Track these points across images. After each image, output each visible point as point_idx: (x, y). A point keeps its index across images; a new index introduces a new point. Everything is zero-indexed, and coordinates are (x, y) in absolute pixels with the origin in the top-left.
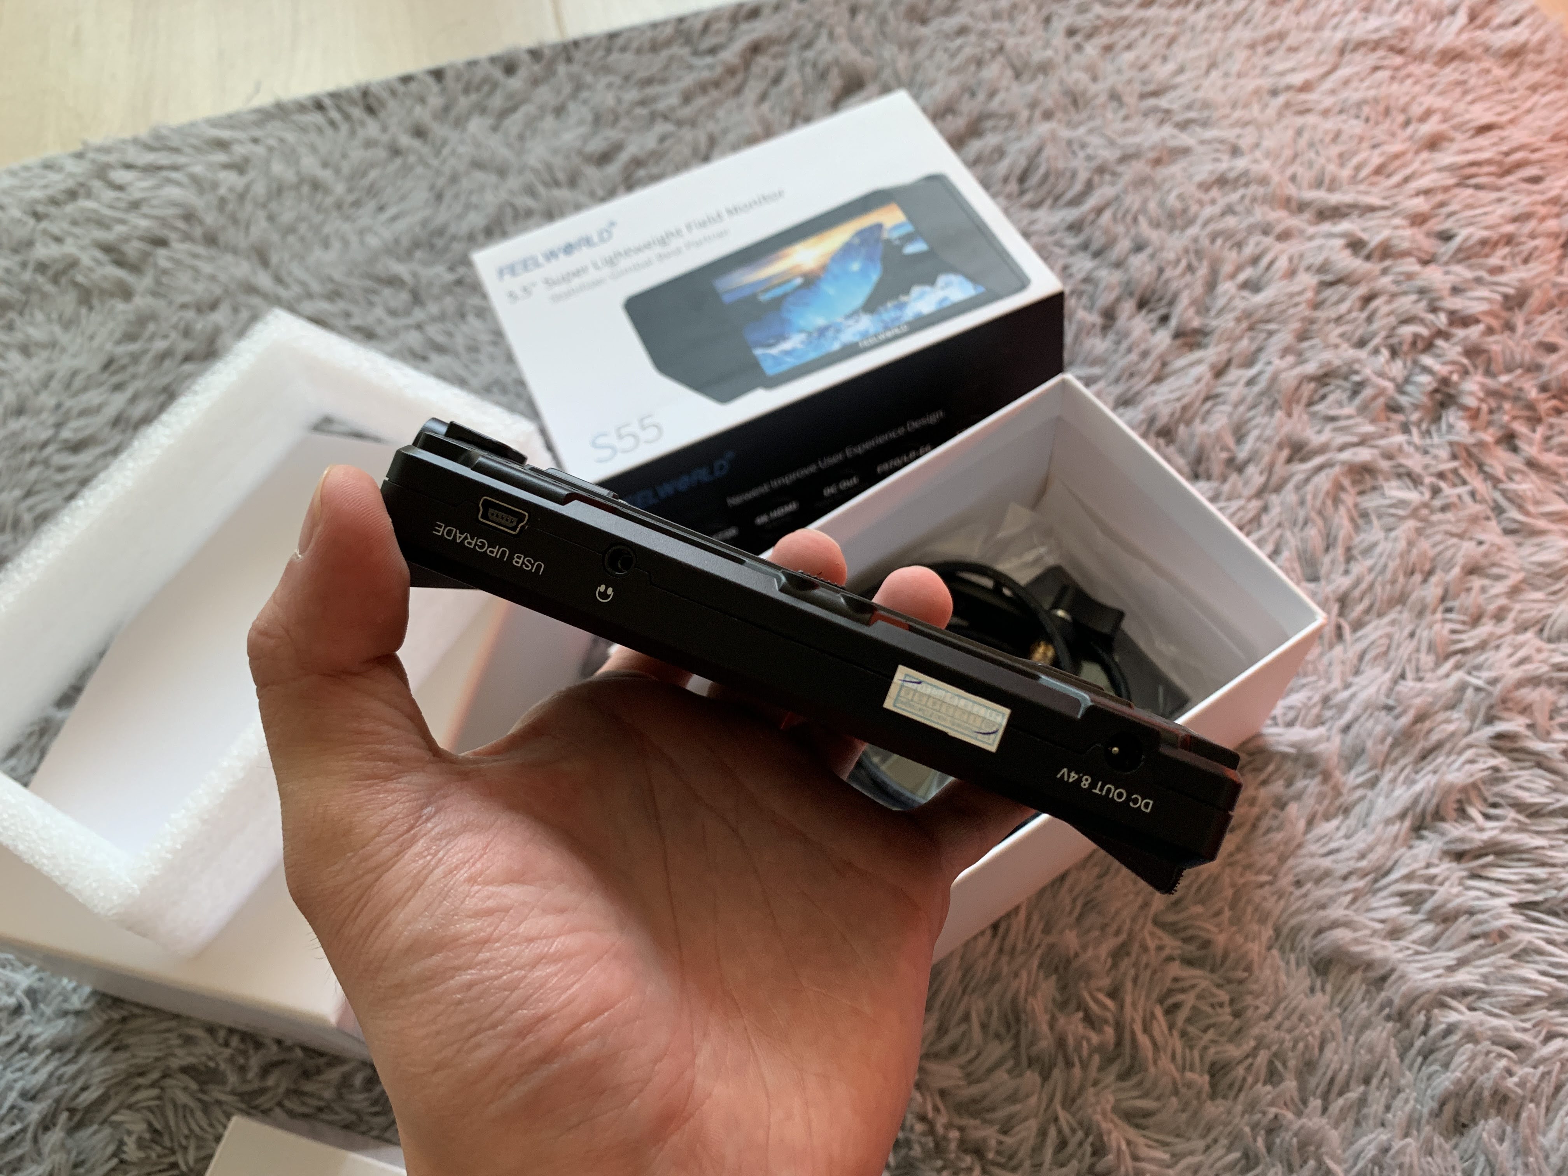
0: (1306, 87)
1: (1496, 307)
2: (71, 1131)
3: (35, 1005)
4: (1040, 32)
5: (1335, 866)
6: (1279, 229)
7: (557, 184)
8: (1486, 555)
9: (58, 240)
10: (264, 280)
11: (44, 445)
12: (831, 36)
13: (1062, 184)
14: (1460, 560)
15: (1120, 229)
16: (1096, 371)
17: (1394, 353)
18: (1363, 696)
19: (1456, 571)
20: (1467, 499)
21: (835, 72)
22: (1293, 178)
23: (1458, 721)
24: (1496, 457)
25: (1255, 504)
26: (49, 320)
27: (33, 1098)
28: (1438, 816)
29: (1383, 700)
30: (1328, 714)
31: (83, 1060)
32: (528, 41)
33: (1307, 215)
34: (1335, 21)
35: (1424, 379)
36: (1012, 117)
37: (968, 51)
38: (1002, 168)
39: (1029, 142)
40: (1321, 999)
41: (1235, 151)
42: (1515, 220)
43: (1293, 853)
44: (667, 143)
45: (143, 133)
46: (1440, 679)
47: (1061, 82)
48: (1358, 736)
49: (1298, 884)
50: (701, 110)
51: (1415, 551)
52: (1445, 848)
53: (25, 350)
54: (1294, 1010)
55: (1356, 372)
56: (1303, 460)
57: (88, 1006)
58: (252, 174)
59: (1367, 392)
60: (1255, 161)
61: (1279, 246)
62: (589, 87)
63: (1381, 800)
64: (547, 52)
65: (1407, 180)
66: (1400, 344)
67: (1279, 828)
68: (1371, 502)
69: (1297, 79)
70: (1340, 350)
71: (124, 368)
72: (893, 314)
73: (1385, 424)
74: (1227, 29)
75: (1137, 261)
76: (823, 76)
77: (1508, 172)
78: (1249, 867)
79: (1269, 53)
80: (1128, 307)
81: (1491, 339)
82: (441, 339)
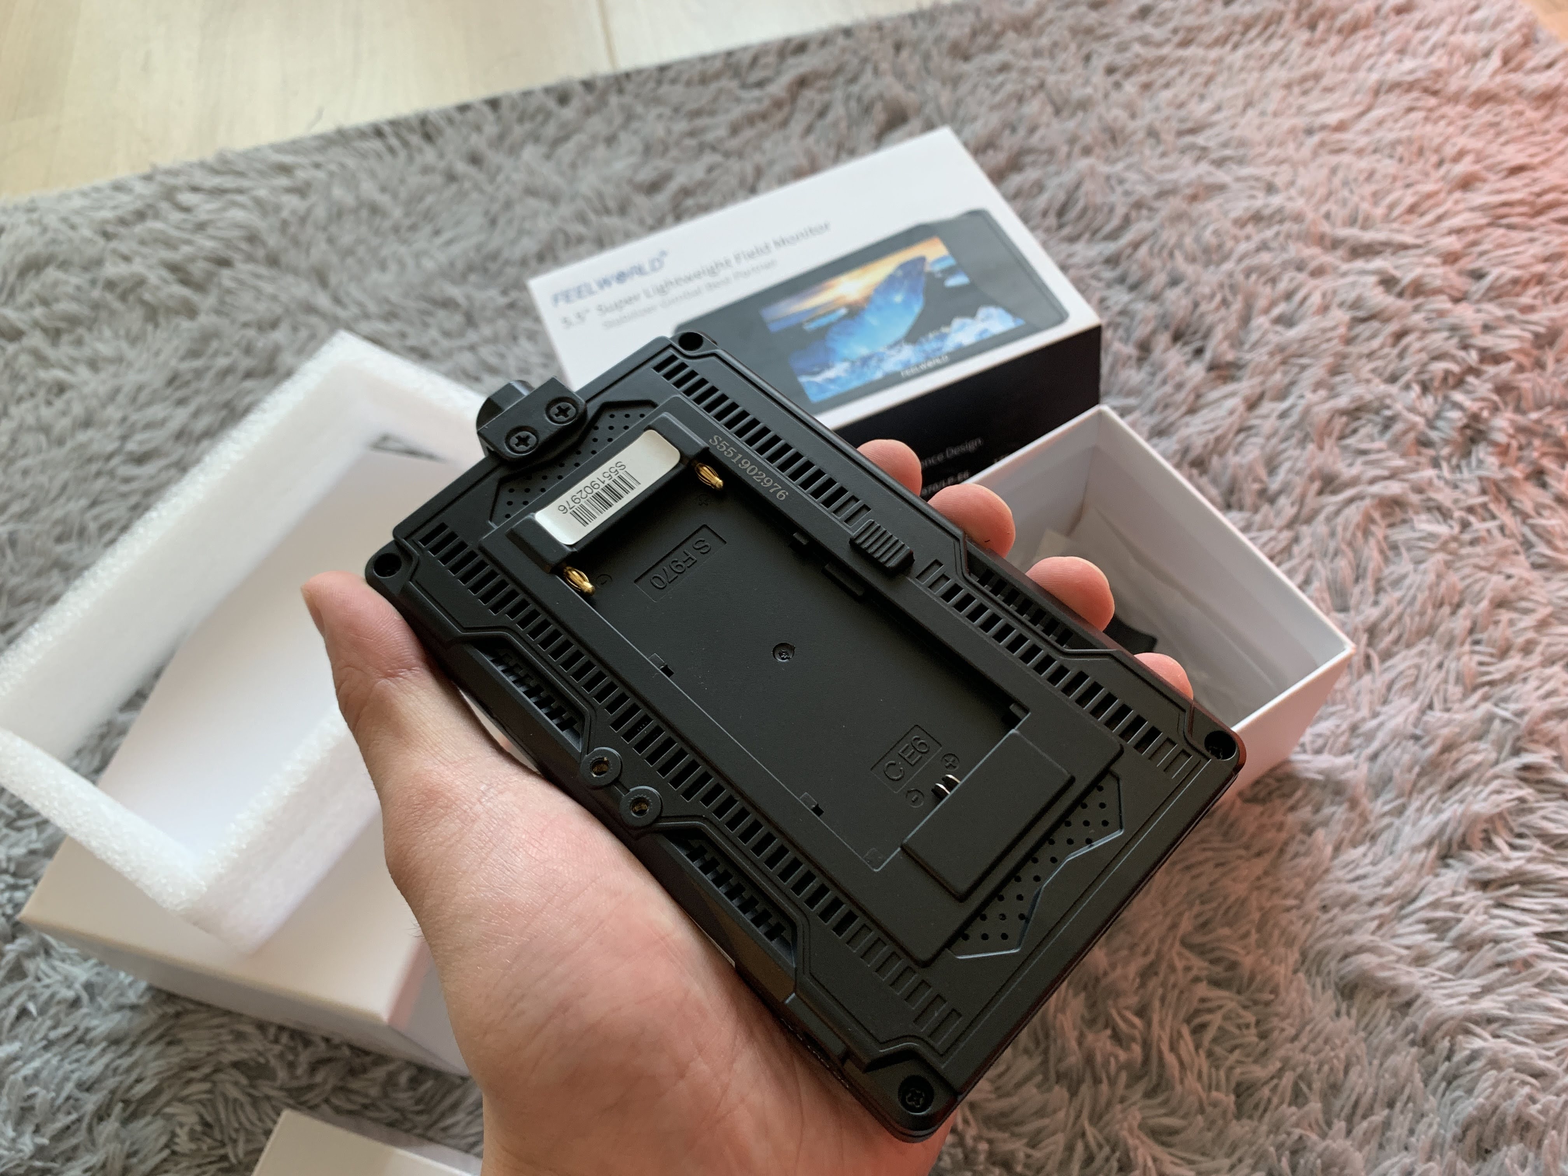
0: (1341, 127)
1: (1527, 345)
2: (125, 1122)
3: (92, 998)
4: (1079, 70)
5: (1361, 892)
6: (1313, 265)
7: (607, 211)
8: (1514, 589)
9: (127, 259)
10: (323, 300)
11: (110, 457)
12: (876, 71)
13: (1100, 218)
14: (1488, 594)
15: (1156, 263)
16: (1132, 401)
17: (1425, 388)
18: (1391, 725)
19: (1484, 604)
20: (1496, 533)
21: (879, 106)
22: (1327, 216)
23: (1484, 752)
24: (1525, 493)
25: (1287, 535)
26: (117, 336)
27: (88, 1090)
28: (1465, 845)
29: (1410, 729)
30: (1356, 742)
31: (138, 1052)
32: (581, 72)
33: (1340, 252)
34: (1370, 62)
35: (1455, 415)
36: (1051, 152)
37: (1009, 88)
38: (1041, 202)
39: (1068, 177)
40: (1346, 1023)
41: (1270, 189)
42: (1546, 260)
43: (1319, 878)
44: (715, 174)
45: (210, 156)
46: (1467, 710)
47: (1100, 118)
48: (1385, 764)
49: (1325, 908)
50: (747, 142)
51: (1444, 584)
52: (1471, 876)
53: (94, 365)
54: (1320, 1033)
55: (1388, 407)
56: (1334, 492)
57: (143, 1001)
58: (313, 198)
59: (1398, 427)
60: (1290, 199)
61: (1313, 282)
62: (640, 118)
63: (1407, 829)
64: (600, 84)
65: (1439, 219)
66: (1432, 380)
67: (1307, 854)
68: (1400, 535)
69: (1332, 119)
70: (1372, 386)
71: (187, 383)
72: (935, 345)
73: (1416, 458)
74: (1263, 69)
75: (1172, 294)
76: (867, 110)
77: (1539, 213)
78: (1276, 890)
79: (1305, 93)
80: (1163, 339)
81: (1520, 376)
82: (493, 360)
